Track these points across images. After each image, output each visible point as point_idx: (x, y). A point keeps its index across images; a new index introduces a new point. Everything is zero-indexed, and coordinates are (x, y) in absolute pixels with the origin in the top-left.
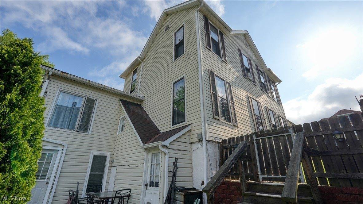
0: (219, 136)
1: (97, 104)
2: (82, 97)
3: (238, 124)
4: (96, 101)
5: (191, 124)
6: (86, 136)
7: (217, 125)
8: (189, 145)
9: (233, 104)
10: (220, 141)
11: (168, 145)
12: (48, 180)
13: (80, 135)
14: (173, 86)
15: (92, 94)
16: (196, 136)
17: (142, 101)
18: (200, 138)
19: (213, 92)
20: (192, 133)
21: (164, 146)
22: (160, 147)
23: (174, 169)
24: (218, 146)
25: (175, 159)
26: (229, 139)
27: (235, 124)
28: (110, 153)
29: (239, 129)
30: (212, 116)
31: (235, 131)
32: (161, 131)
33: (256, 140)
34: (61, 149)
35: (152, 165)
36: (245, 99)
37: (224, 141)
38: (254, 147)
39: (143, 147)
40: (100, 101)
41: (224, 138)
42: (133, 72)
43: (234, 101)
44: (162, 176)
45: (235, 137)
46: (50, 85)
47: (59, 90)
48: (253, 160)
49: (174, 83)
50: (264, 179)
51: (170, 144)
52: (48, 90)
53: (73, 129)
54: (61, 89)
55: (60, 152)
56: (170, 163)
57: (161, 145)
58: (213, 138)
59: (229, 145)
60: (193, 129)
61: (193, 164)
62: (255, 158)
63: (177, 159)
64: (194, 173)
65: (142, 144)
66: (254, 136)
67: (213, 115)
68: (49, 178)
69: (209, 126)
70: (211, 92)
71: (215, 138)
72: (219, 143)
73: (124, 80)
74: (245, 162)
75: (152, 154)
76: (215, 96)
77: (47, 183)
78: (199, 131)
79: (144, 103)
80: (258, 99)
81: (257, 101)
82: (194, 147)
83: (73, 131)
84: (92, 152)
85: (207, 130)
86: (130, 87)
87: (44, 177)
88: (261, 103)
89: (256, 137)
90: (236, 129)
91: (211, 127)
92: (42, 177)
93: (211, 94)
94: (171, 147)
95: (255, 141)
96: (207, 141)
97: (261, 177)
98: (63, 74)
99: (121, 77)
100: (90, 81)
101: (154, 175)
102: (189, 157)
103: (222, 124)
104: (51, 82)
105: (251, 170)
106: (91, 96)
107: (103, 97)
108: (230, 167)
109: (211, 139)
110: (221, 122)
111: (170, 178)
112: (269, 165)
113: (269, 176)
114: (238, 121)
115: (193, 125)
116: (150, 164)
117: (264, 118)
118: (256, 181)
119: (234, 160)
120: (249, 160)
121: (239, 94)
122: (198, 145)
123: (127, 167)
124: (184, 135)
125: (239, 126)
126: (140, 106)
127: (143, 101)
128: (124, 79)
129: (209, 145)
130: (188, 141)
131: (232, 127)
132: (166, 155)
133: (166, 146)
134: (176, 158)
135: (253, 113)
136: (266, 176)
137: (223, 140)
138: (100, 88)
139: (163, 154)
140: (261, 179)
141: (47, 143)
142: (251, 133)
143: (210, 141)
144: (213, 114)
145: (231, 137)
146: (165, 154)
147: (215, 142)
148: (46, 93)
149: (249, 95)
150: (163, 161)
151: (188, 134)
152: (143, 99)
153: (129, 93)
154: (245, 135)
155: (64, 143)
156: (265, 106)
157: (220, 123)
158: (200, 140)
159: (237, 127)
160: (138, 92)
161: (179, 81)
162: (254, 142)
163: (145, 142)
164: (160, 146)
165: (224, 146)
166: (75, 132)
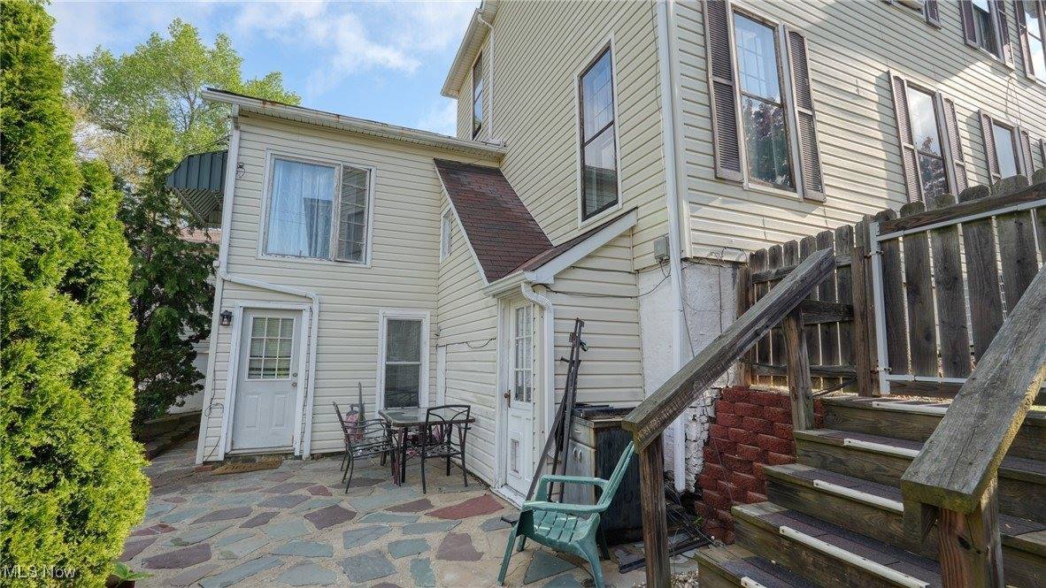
0: (736, 242)
1: (373, 182)
2: (329, 167)
3: (828, 191)
4: (368, 172)
5: (637, 208)
6: (359, 270)
7: (728, 202)
8: (631, 279)
9: (811, 118)
10: (742, 260)
11: (550, 281)
12: (294, 379)
13: (344, 269)
14: (580, 86)
15: (357, 155)
16: (650, 247)
17: (500, 158)
18: (663, 252)
19: (718, 80)
20: (639, 238)
21: (535, 286)
22: (526, 291)
23: (573, 351)
24: (734, 276)
25: (575, 322)
26: (773, 249)
27: (812, 194)
28: (428, 313)
29: (829, 211)
30: (709, 173)
31: (809, 219)
32: (553, 243)
33: (881, 243)
34: (306, 307)
35: (517, 341)
36: (871, 92)
37: (757, 257)
38: (870, 273)
39: (487, 290)
40: (380, 173)
41: (757, 246)
42: (474, 68)
43: (816, 106)
44: (537, 372)
45: (799, 239)
46: (244, 144)
47: (269, 156)
48: (858, 319)
49: (581, 77)
50: (898, 388)
51: (556, 278)
52: (242, 159)
53: (325, 255)
54: (276, 152)
55: (306, 315)
56: (559, 335)
57: (526, 282)
58: (710, 248)
59: (774, 271)
60: (643, 224)
61: (645, 337)
62: (868, 315)
63: (580, 323)
64: (646, 364)
65: (487, 284)
66: (874, 228)
67: (715, 168)
68: (295, 375)
69: (693, 210)
70: (707, 82)
71: (721, 249)
72: (736, 264)
73: (455, 102)
74: (829, 326)
75: (518, 310)
76: (726, 93)
77: (295, 385)
78: (658, 232)
79: (507, 160)
80: (940, 86)
81: (932, 94)
82: (647, 282)
83: (325, 262)
84: (381, 311)
85: (687, 223)
86: (471, 120)
87: (285, 371)
88: (956, 101)
89: (882, 232)
90: (819, 210)
91: (704, 212)
92: (267, 372)
93: (709, 90)
94: (561, 286)
95: (874, 248)
96: (685, 260)
97: (885, 379)
98: (266, 106)
99: (446, 93)
100: (338, 116)
101: (525, 369)
102: (630, 316)
103: (754, 197)
104: (245, 136)
105: (851, 357)
106: (355, 160)
107: (387, 160)
108: (741, 349)
109: (704, 255)
110: (750, 190)
111: (560, 377)
112: (929, 337)
113: (918, 378)
114: (826, 180)
115: (642, 212)
116: (512, 339)
117: (962, 160)
118: (864, 393)
119: (763, 322)
120: (847, 319)
121: (840, 76)
122: (656, 277)
123: (465, 347)
124: (606, 246)
125: (829, 201)
126: (497, 173)
127: (504, 155)
128: (454, 97)
129: (694, 274)
130: (626, 266)
131: (796, 206)
132: (546, 312)
133: (546, 286)
134: (578, 320)
135: (905, 144)
136: (909, 377)
137: (752, 256)
138: (374, 133)
139: (537, 307)
140: (885, 388)
141: (273, 294)
142: (859, 219)
143: (697, 261)
144: (715, 164)
145: (784, 239)
146: (542, 308)
147: (718, 263)
148: (241, 167)
149: (893, 73)
150: (537, 329)
151: (626, 242)
152: (503, 151)
153: (468, 140)
154: (839, 230)
155: (311, 294)
156: (976, 110)
157: (744, 196)
158: (663, 261)
159: (820, 203)
160: (490, 131)
161: (596, 62)
162: (873, 252)
163: (492, 276)
164: (523, 285)
165: (756, 277)
166: (330, 263)
